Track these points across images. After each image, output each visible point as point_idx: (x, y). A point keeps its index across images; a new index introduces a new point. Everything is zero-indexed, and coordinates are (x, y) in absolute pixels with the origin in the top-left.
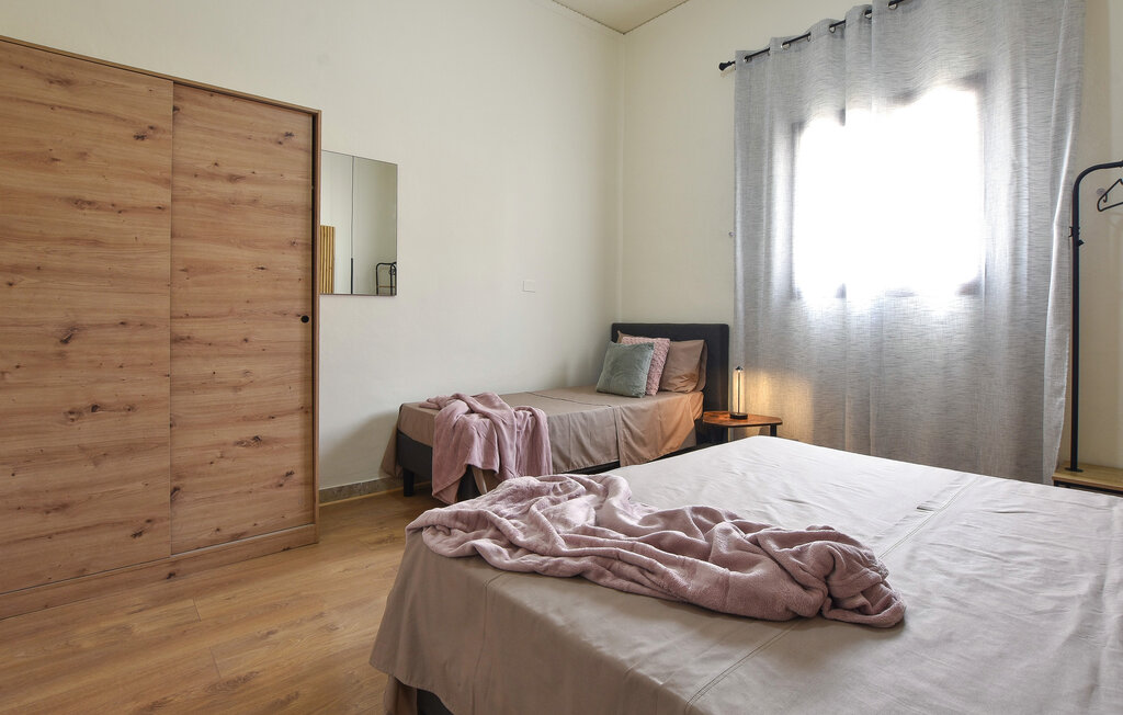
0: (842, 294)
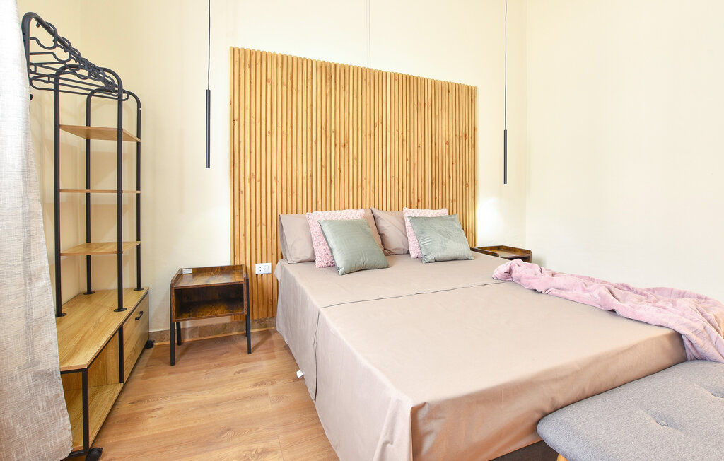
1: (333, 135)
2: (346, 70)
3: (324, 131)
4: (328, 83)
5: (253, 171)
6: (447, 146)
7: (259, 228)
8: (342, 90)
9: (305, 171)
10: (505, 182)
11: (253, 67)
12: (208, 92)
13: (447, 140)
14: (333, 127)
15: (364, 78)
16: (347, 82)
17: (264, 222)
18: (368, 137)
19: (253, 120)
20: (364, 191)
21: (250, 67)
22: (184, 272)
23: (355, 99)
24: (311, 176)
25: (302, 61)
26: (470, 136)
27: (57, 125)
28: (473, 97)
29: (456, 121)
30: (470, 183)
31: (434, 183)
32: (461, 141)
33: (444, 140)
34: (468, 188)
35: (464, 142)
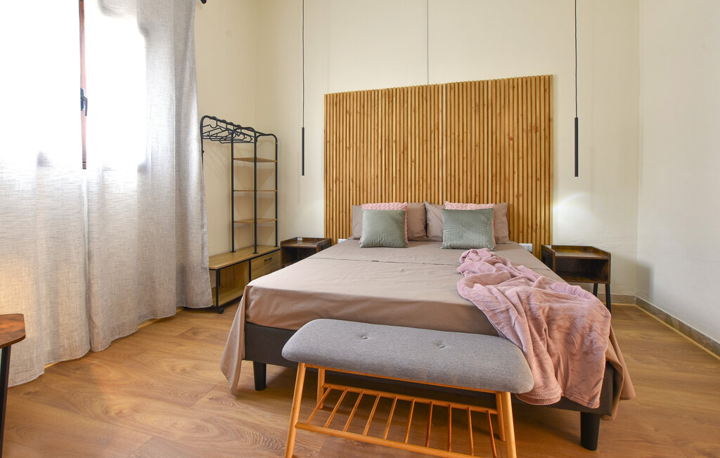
1: (394, 144)
2: (404, 91)
3: (387, 142)
4: (391, 105)
5: (338, 175)
6: (511, 142)
7: (341, 214)
8: (402, 108)
9: (373, 173)
10: (577, 175)
11: (338, 105)
12: (303, 129)
13: (511, 135)
14: (394, 138)
15: (421, 94)
16: (405, 100)
17: (344, 210)
18: (425, 142)
19: (338, 141)
20: (421, 188)
21: (336, 105)
22: (298, 239)
23: (413, 113)
24: (377, 177)
25: (370, 93)
26: (543, 128)
27: (233, 159)
28: (547, 87)
29: (522, 115)
30: (543, 177)
31: (494, 178)
32: (530, 135)
33: (507, 137)
34: (538, 183)
35: (534, 135)
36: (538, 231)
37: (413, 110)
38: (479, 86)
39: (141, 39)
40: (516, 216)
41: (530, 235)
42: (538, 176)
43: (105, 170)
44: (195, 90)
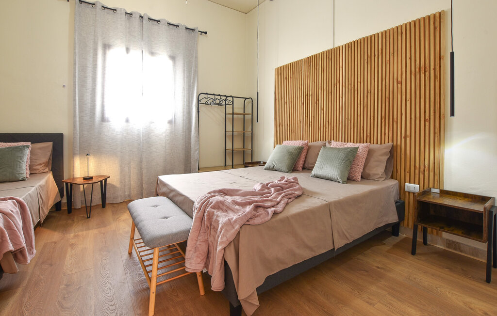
0: (127, 121)
2: (316, 57)
3: (306, 97)
4: (309, 69)
5: (280, 122)
6: (399, 85)
12: (258, 93)
13: (399, 79)
15: (328, 57)
18: (330, 94)
19: (281, 98)
20: (327, 130)
21: (280, 75)
22: (261, 162)
26: (432, 67)
27: (226, 114)
28: (437, 24)
29: (410, 58)
30: (432, 118)
31: (383, 120)
32: (418, 76)
33: (395, 81)
34: (427, 124)
35: (422, 75)
36: (426, 173)
37: (322, 70)
38: (372, 39)
39: (170, 62)
40: (403, 156)
41: (417, 176)
42: (427, 117)
43: (151, 123)
44: (196, 81)
